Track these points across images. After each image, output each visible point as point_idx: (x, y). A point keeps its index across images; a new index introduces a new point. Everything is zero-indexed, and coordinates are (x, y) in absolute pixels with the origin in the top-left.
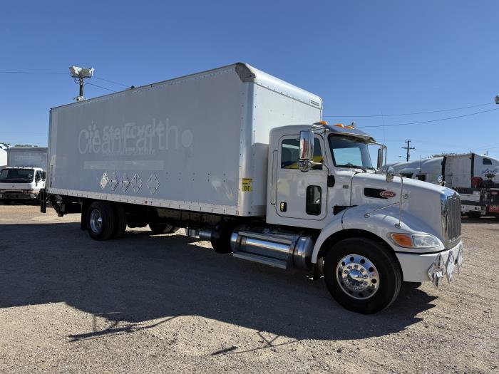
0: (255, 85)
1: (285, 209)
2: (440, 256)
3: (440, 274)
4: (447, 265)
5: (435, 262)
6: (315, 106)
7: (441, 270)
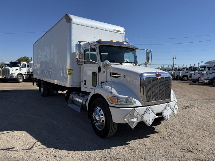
0: (72, 24)
1: (85, 84)
2: (134, 110)
3: (135, 120)
4: (143, 115)
5: (130, 113)
6: (118, 32)
7: (135, 118)
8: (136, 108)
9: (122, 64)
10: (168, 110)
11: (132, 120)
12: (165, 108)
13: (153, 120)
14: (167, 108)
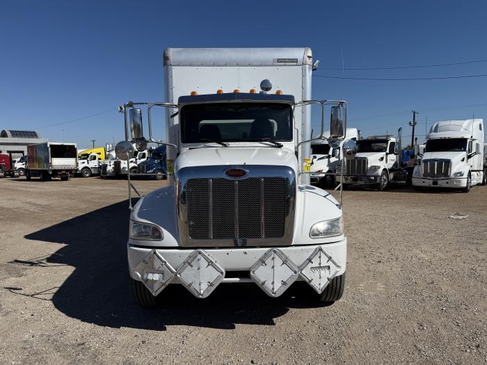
0: (170, 67)
2: (155, 253)
3: (156, 277)
4: (180, 269)
5: (146, 259)
6: (288, 64)
7: (158, 272)
8: (158, 251)
9: (225, 146)
10: (273, 267)
11: (150, 276)
12: (262, 261)
13: (211, 285)
14: (269, 261)
